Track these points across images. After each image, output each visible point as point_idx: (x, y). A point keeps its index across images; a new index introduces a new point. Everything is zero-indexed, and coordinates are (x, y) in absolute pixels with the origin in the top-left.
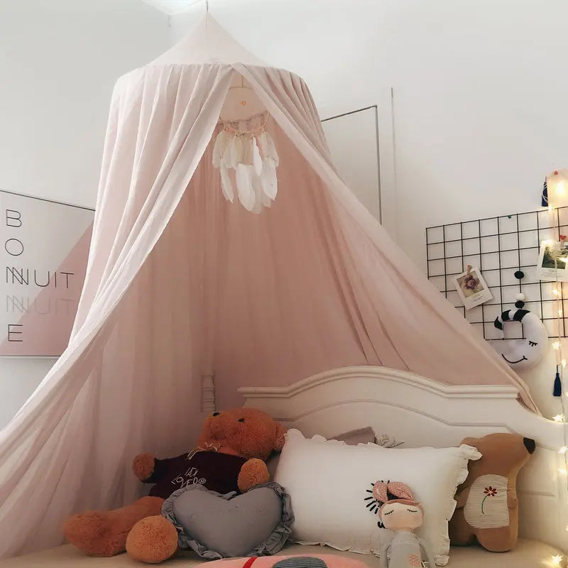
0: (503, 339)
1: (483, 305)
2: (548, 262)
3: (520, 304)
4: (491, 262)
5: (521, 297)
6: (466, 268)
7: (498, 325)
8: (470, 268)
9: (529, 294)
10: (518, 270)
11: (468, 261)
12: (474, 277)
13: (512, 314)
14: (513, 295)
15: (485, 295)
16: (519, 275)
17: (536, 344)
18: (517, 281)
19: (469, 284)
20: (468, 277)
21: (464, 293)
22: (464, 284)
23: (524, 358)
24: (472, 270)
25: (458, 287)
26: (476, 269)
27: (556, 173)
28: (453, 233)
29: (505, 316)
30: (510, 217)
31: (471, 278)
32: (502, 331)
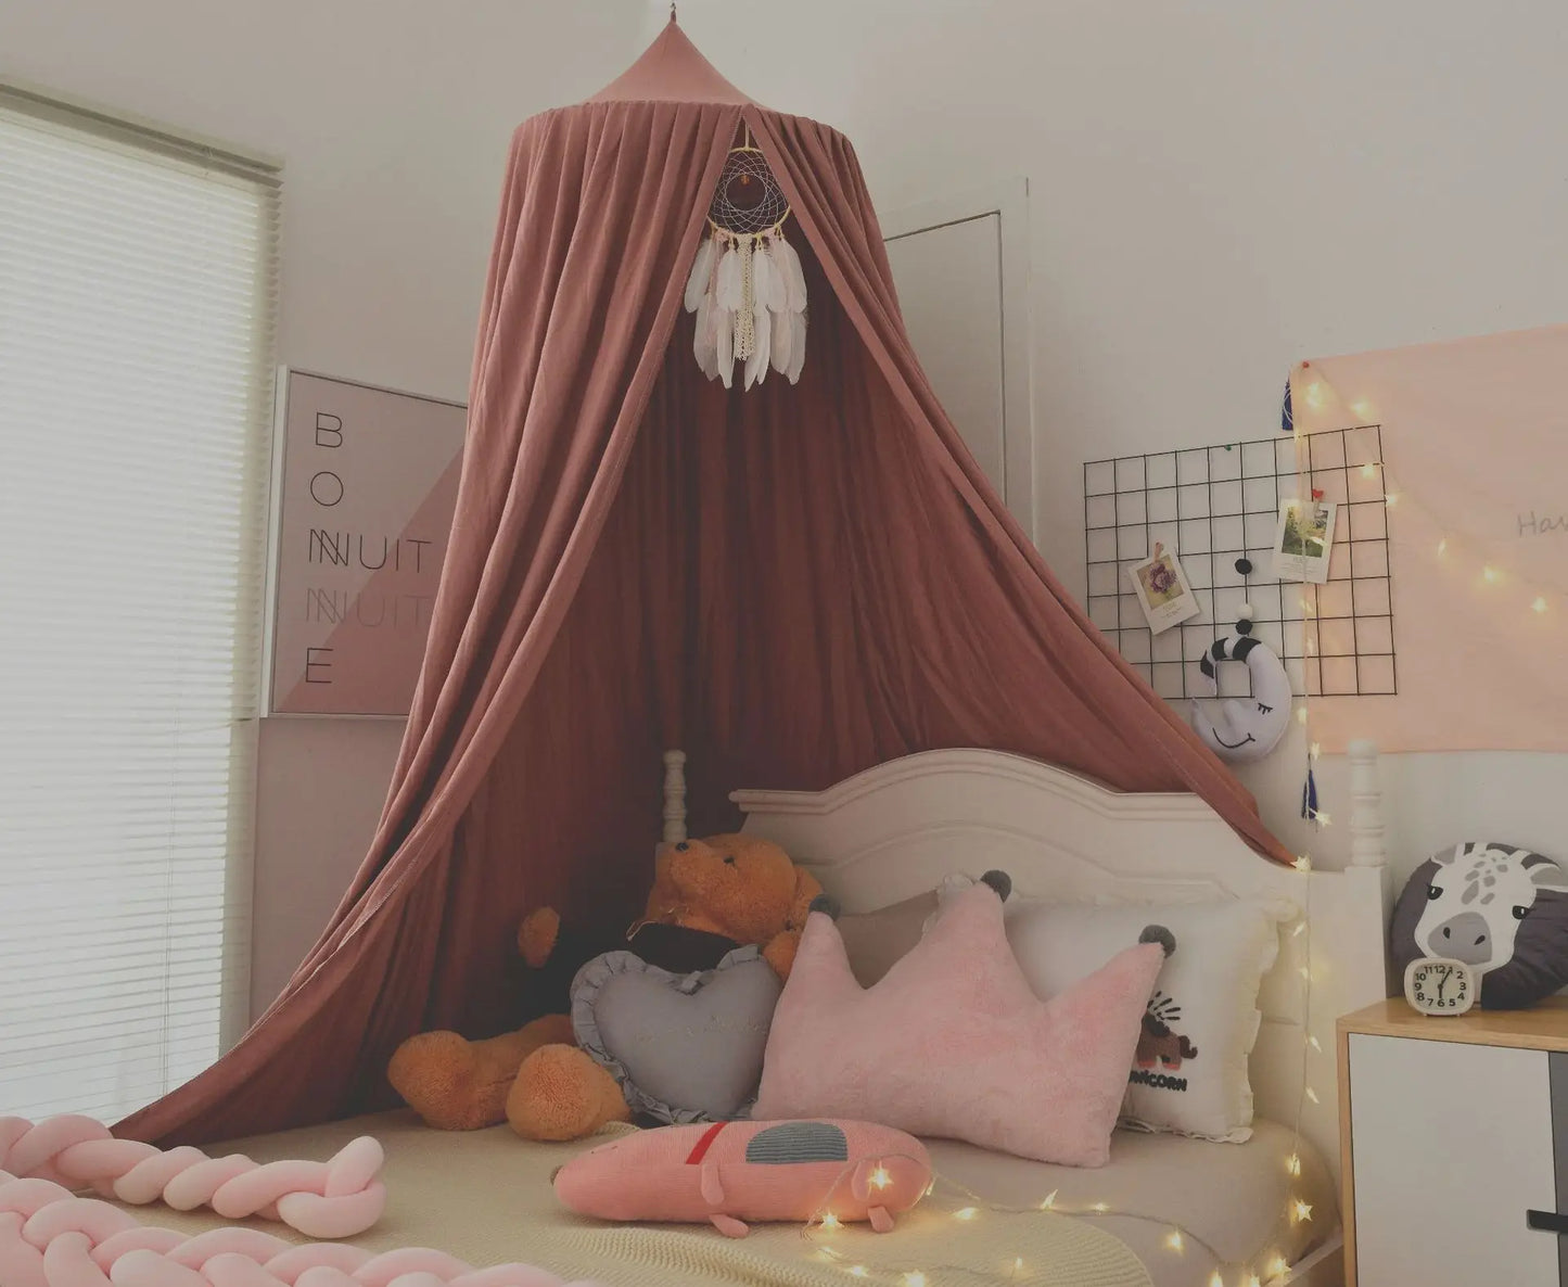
0: (1217, 698)
1: (1181, 626)
2: (1292, 542)
3: (1244, 626)
4: (1195, 538)
5: (1246, 612)
6: (1153, 549)
7: (1206, 668)
8: (1159, 547)
9: (1262, 605)
10: (1241, 556)
11: (1158, 534)
12: (1167, 568)
13: (1229, 647)
14: (1234, 607)
15: (1184, 606)
16: (1244, 567)
17: (1269, 709)
18: (1240, 578)
19: (1158, 582)
20: (1157, 566)
21: (1148, 598)
22: (1149, 580)
23: (1250, 738)
24: (1163, 554)
25: (1139, 588)
26: (1170, 550)
27: (1306, 365)
28: (1131, 477)
29: (1218, 647)
30: (1228, 448)
31: (1161, 569)
32: (1214, 681)
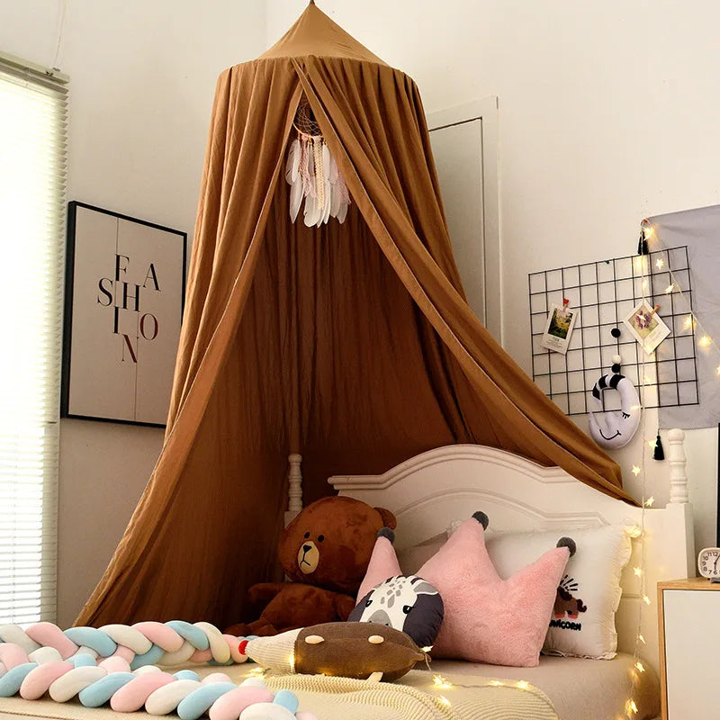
0: (603, 412)
1: (584, 370)
3: (616, 368)
5: (617, 359)
7: (596, 393)
9: (627, 355)
10: (615, 327)
13: (608, 380)
16: (616, 333)
17: (629, 416)
18: (614, 341)
23: (619, 433)
30: (607, 262)
32: (600, 402)
